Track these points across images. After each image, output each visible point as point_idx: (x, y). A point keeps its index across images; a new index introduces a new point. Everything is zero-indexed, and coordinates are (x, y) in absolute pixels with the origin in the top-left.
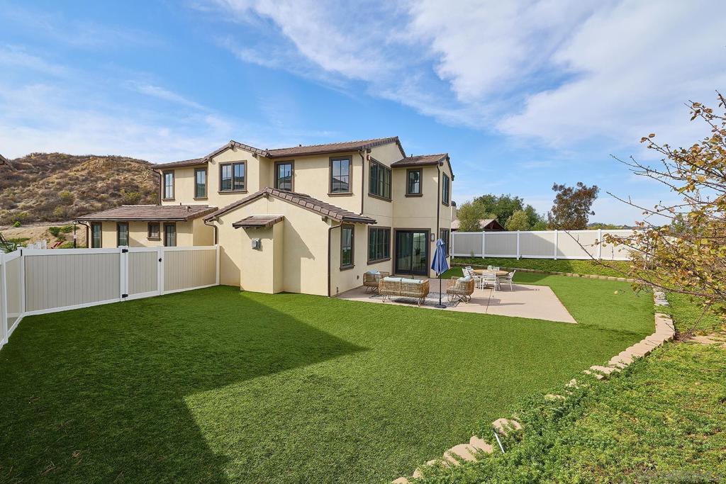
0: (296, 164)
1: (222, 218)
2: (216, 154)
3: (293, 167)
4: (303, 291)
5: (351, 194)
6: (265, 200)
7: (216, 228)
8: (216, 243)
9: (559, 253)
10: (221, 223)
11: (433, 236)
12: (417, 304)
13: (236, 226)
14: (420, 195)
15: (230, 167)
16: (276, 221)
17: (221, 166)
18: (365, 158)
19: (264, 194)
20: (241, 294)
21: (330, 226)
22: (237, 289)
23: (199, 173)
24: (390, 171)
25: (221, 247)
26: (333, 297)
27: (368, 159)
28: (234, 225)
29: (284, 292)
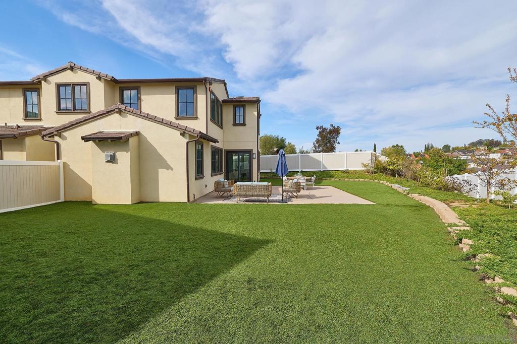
0: (143, 90)
1: (65, 134)
2: (52, 74)
3: (139, 93)
4: (162, 198)
5: (196, 118)
6: (117, 115)
7: (58, 145)
8: (58, 159)
9: (324, 167)
10: (65, 138)
11: (254, 155)
12: (266, 202)
13: (86, 139)
14: (244, 124)
15: (69, 89)
16: (132, 135)
17: (59, 86)
18: (208, 89)
19: (117, 110)
20: (95, 206)
21: (187, 140)
22: (89, 203)
23: (29, 94)
24: (221, 106)
25: (65, 164)
26: (192, 201)
27: (210, 90)
28: (83, 138)
29: (141, 202)
